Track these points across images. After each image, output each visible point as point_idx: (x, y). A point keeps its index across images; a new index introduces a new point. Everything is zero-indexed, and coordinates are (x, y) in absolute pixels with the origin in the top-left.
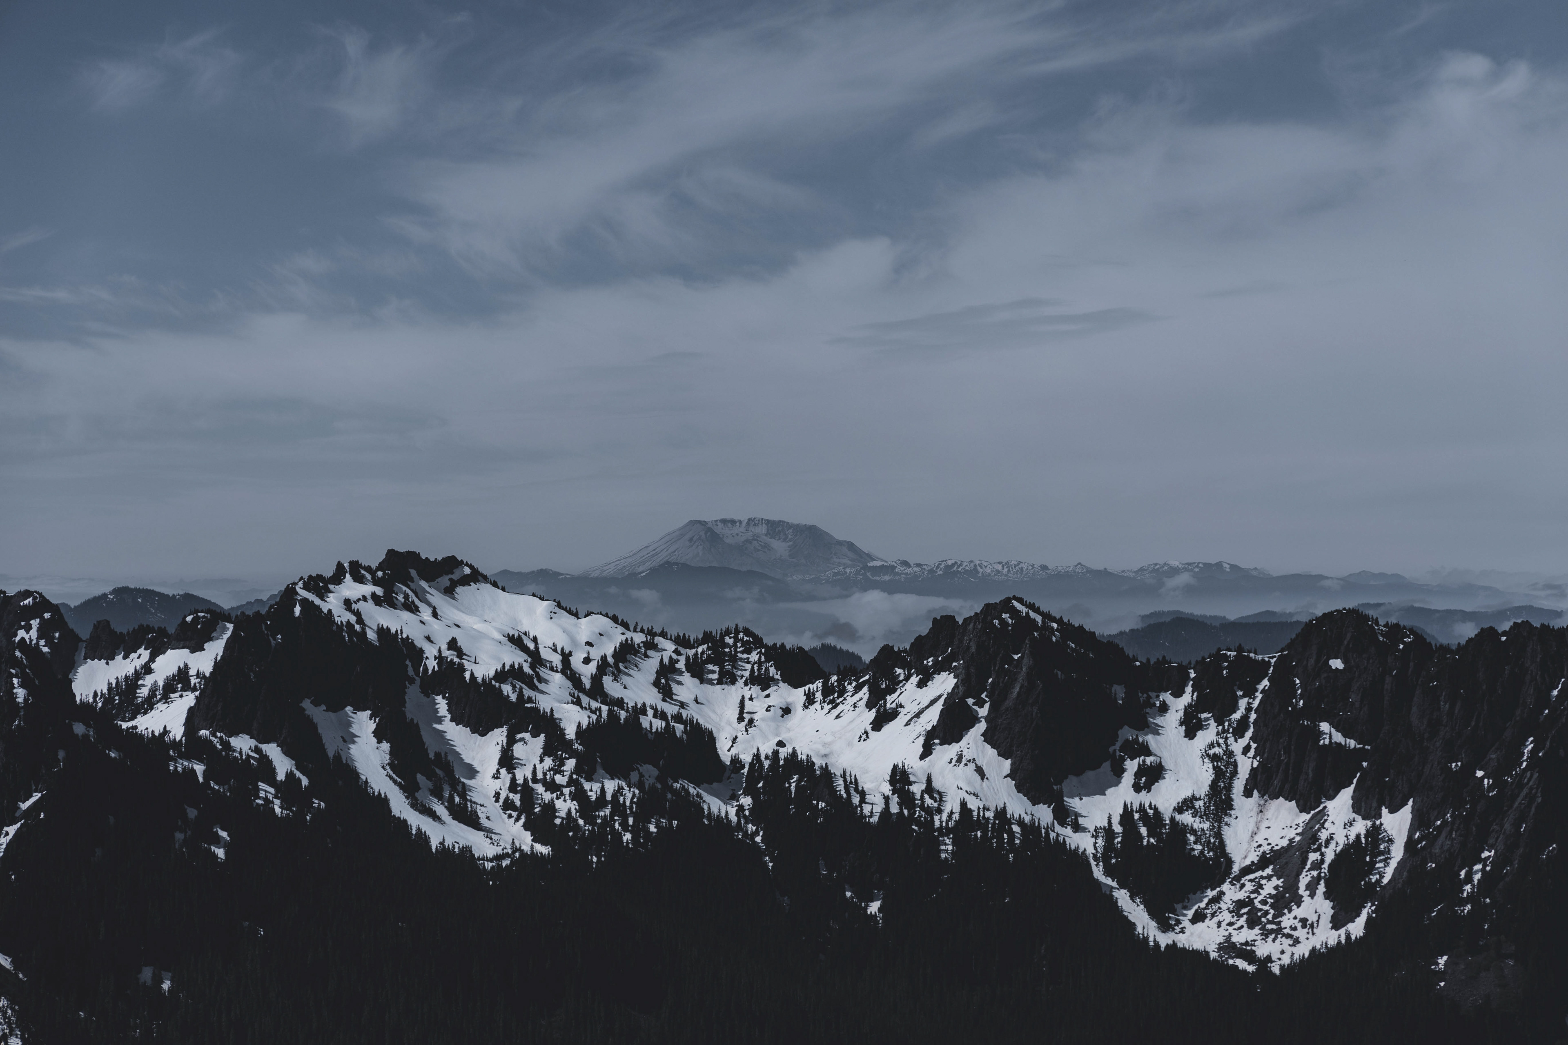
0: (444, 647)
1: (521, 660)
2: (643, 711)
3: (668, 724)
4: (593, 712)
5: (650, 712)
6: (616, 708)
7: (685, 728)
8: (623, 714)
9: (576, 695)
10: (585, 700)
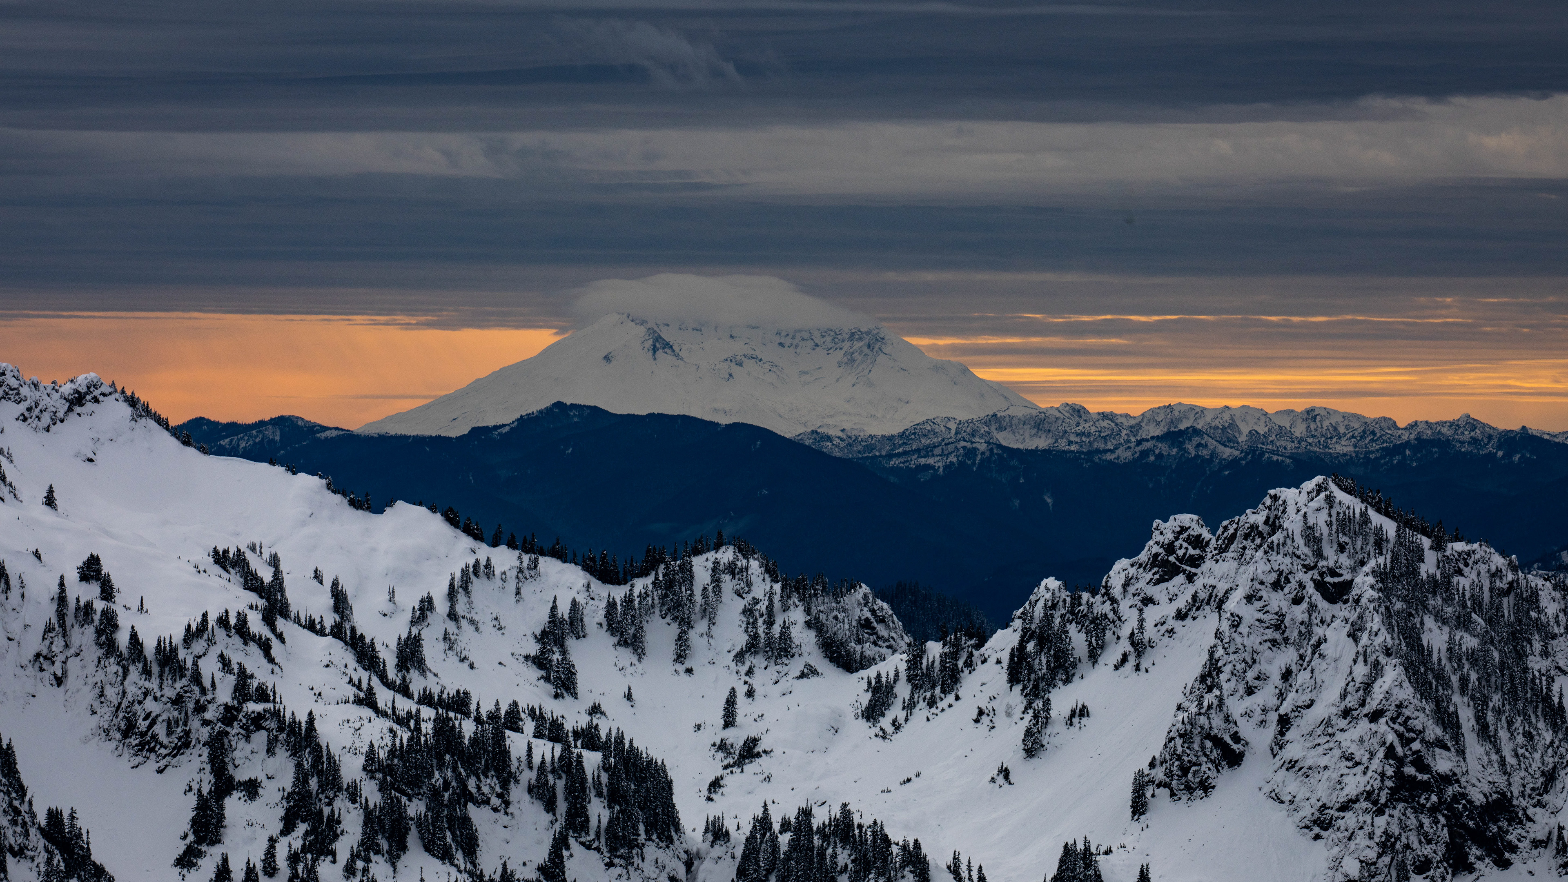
0: (72, 577)
1: (242, 607)
2: (513, 720)
3: (567, 748)
4: (402, 721)
5: (529, 726)
6: (452, 715)
7: (606, 757)
8: (468, 728)
9: (364, 686)
10: (384, 696)
